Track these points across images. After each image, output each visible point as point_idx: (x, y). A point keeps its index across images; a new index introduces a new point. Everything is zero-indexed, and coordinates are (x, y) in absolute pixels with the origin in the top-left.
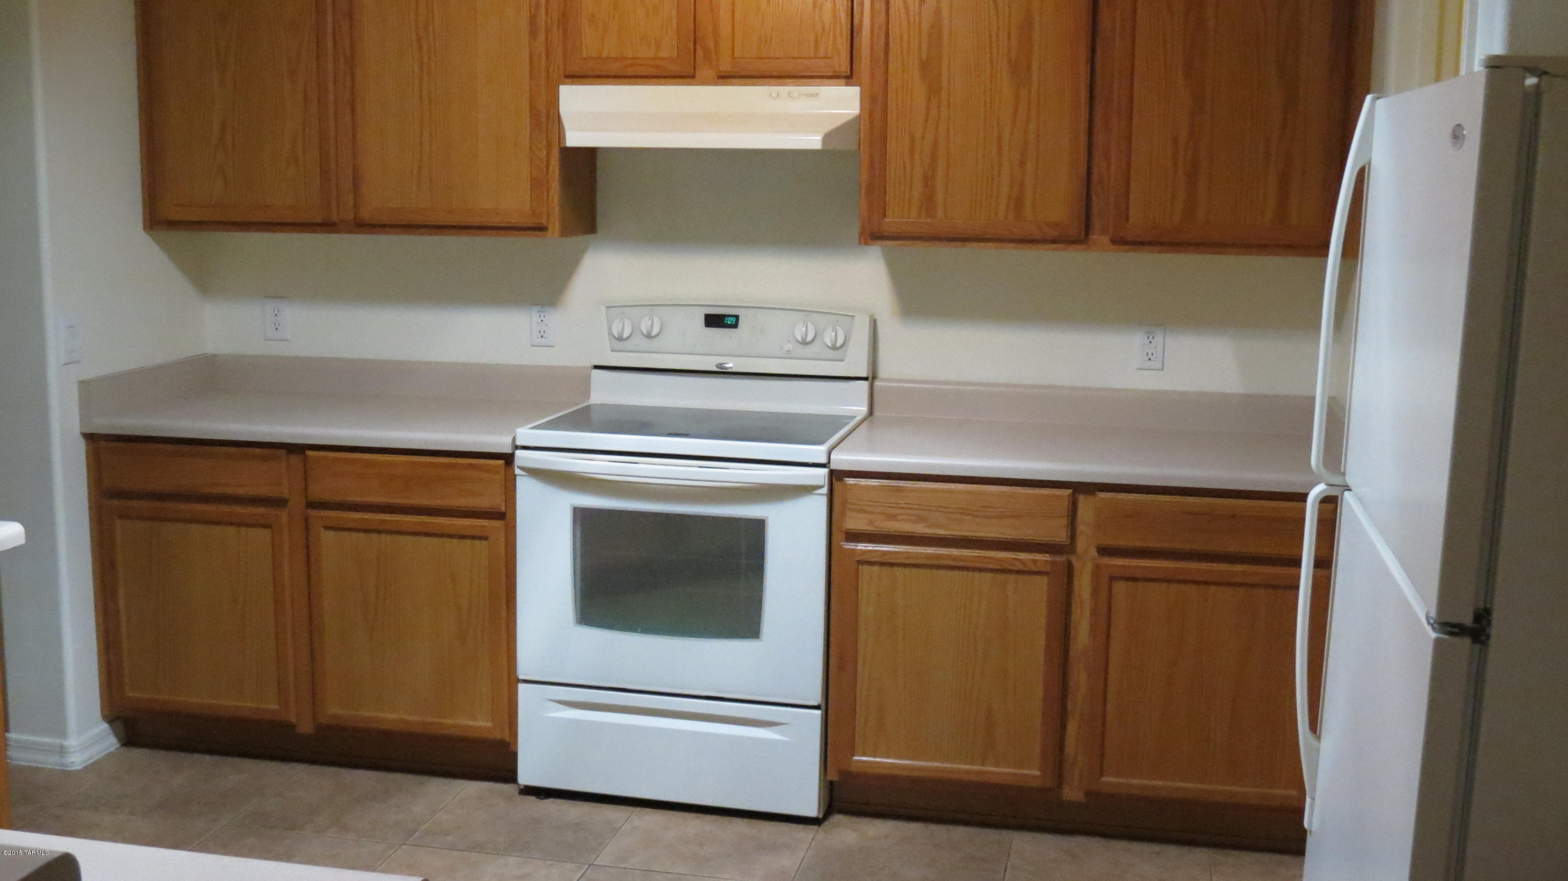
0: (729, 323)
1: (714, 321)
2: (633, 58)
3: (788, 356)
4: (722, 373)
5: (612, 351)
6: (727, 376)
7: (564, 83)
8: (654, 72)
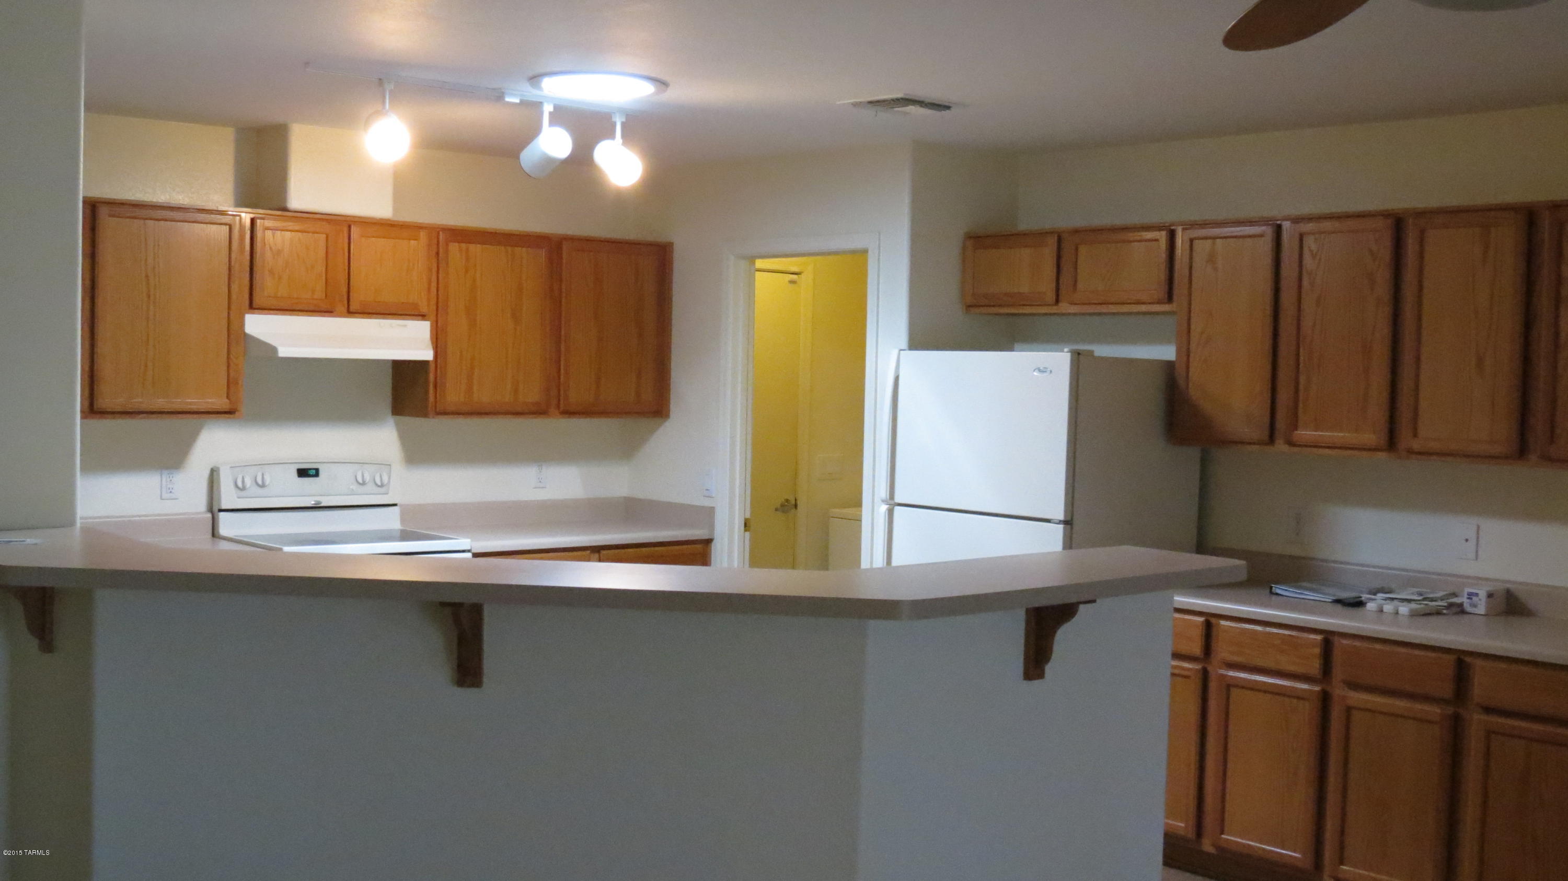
0: (311, 474)
1: (303, 473)
2: (297, 298)
3: (353, 493)
4: (317, 508)
5: (239, 498)
6: (316, 509)
7: (248, 313)
8: (312, 308)
